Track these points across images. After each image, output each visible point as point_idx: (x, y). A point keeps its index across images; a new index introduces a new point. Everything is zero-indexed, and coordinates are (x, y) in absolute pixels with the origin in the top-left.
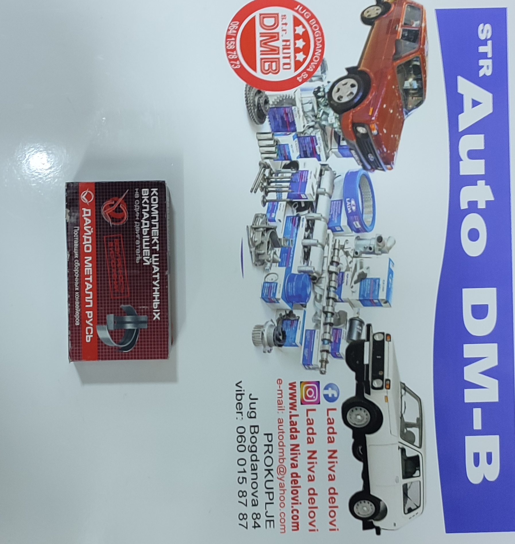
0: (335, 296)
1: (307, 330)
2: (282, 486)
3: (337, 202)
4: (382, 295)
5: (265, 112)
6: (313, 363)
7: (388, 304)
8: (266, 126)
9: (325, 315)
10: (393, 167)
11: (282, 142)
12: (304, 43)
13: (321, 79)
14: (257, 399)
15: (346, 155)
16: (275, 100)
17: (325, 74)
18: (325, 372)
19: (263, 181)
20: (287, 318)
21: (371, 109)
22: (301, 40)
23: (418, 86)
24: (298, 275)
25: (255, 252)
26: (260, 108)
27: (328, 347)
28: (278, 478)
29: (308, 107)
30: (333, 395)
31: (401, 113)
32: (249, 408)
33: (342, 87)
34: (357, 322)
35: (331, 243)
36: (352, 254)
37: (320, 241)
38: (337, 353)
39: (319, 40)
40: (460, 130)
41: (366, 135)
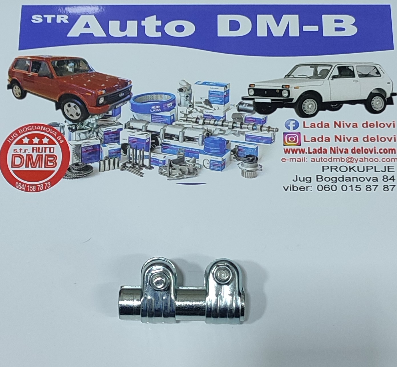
0: (221, 120)
1: (246, 140)
2: (362, 160)
3: (153, 118)
4: (221, 89)
5: (84, 166)
6: (270, 137)
7: (227, 86)
8: (95, 165)
9: (235, 128)
10: (129, 80)
11: (108, 154)
12: (36, 138)
13: (63, 127)
14: (297, 176)
15: (119, 111)
16: (75, 159)
17: (60, 124)
18: (276, 129)
19: (135, 168)
20: (236, 154)
21: (87, 94)
22: (33, 140)
23: (72, 63)
24: (205, 145)
25: (187, 175)
26: (81, 169)
27: (258, 126)
28: (356, 163)
29: (83, 136)
30: (293, 124)
31: (92, 74)
32: (303, 182)
33: (70, 113)
34: (241, 107)
35: (182, 123)
36: (191, 109)
37: (181, 130)
38: (263, 120)
39: (34, 128)
40: (105, 35)
41: (105, 98)
